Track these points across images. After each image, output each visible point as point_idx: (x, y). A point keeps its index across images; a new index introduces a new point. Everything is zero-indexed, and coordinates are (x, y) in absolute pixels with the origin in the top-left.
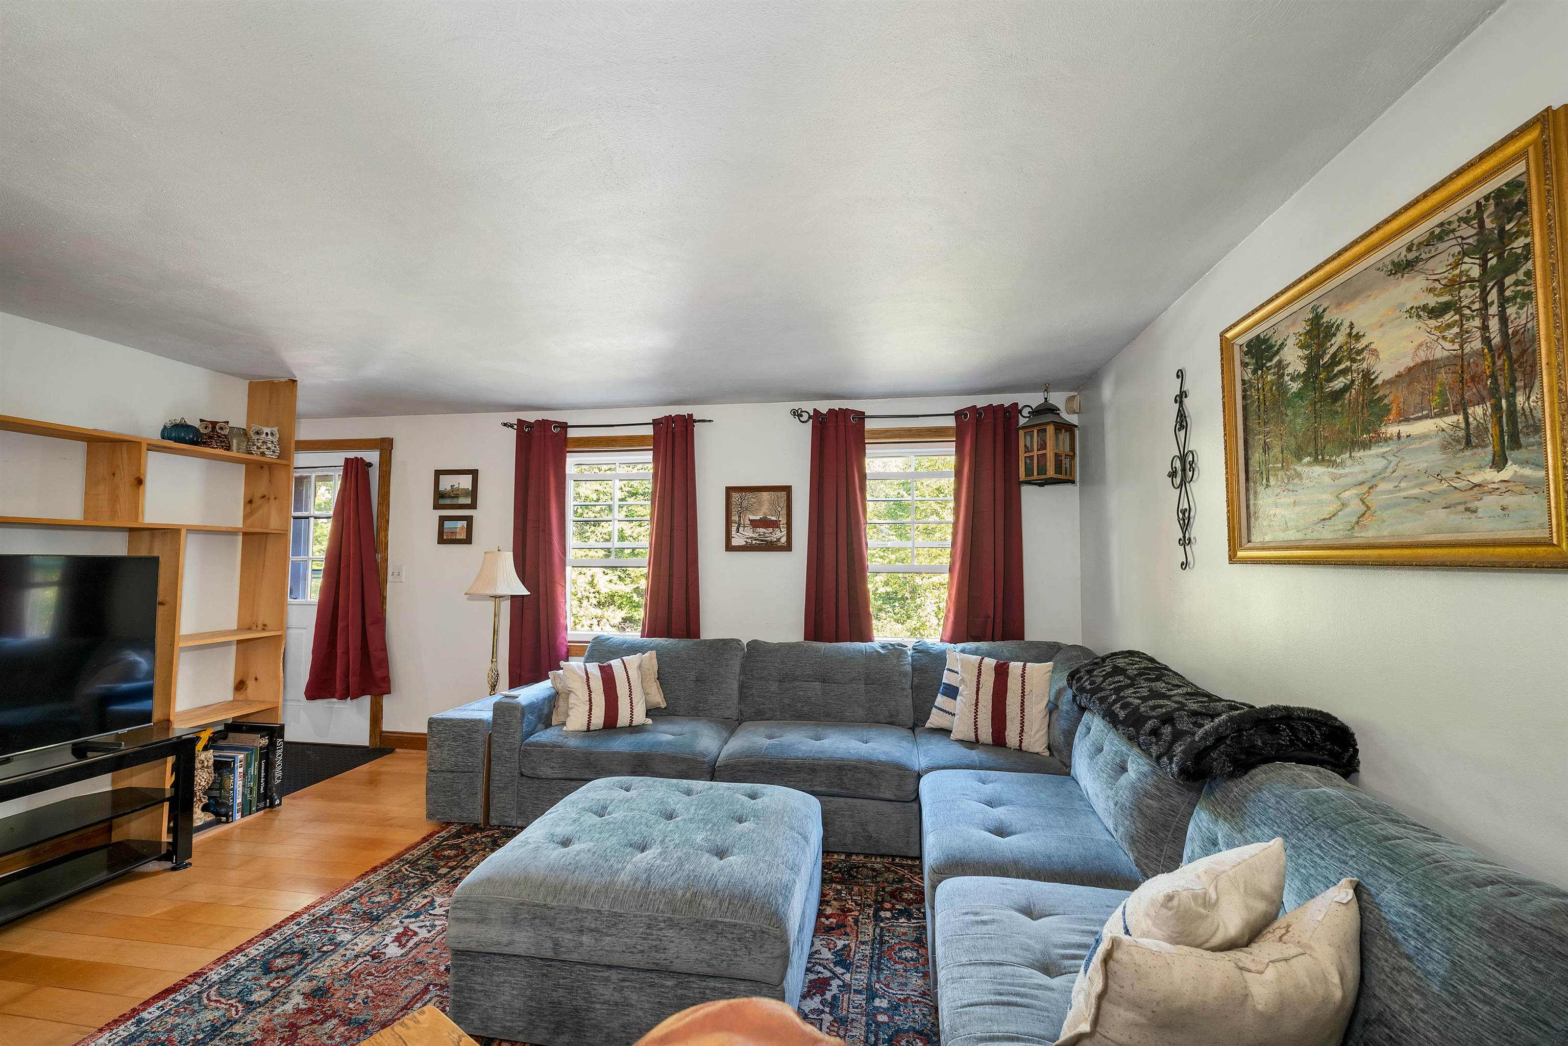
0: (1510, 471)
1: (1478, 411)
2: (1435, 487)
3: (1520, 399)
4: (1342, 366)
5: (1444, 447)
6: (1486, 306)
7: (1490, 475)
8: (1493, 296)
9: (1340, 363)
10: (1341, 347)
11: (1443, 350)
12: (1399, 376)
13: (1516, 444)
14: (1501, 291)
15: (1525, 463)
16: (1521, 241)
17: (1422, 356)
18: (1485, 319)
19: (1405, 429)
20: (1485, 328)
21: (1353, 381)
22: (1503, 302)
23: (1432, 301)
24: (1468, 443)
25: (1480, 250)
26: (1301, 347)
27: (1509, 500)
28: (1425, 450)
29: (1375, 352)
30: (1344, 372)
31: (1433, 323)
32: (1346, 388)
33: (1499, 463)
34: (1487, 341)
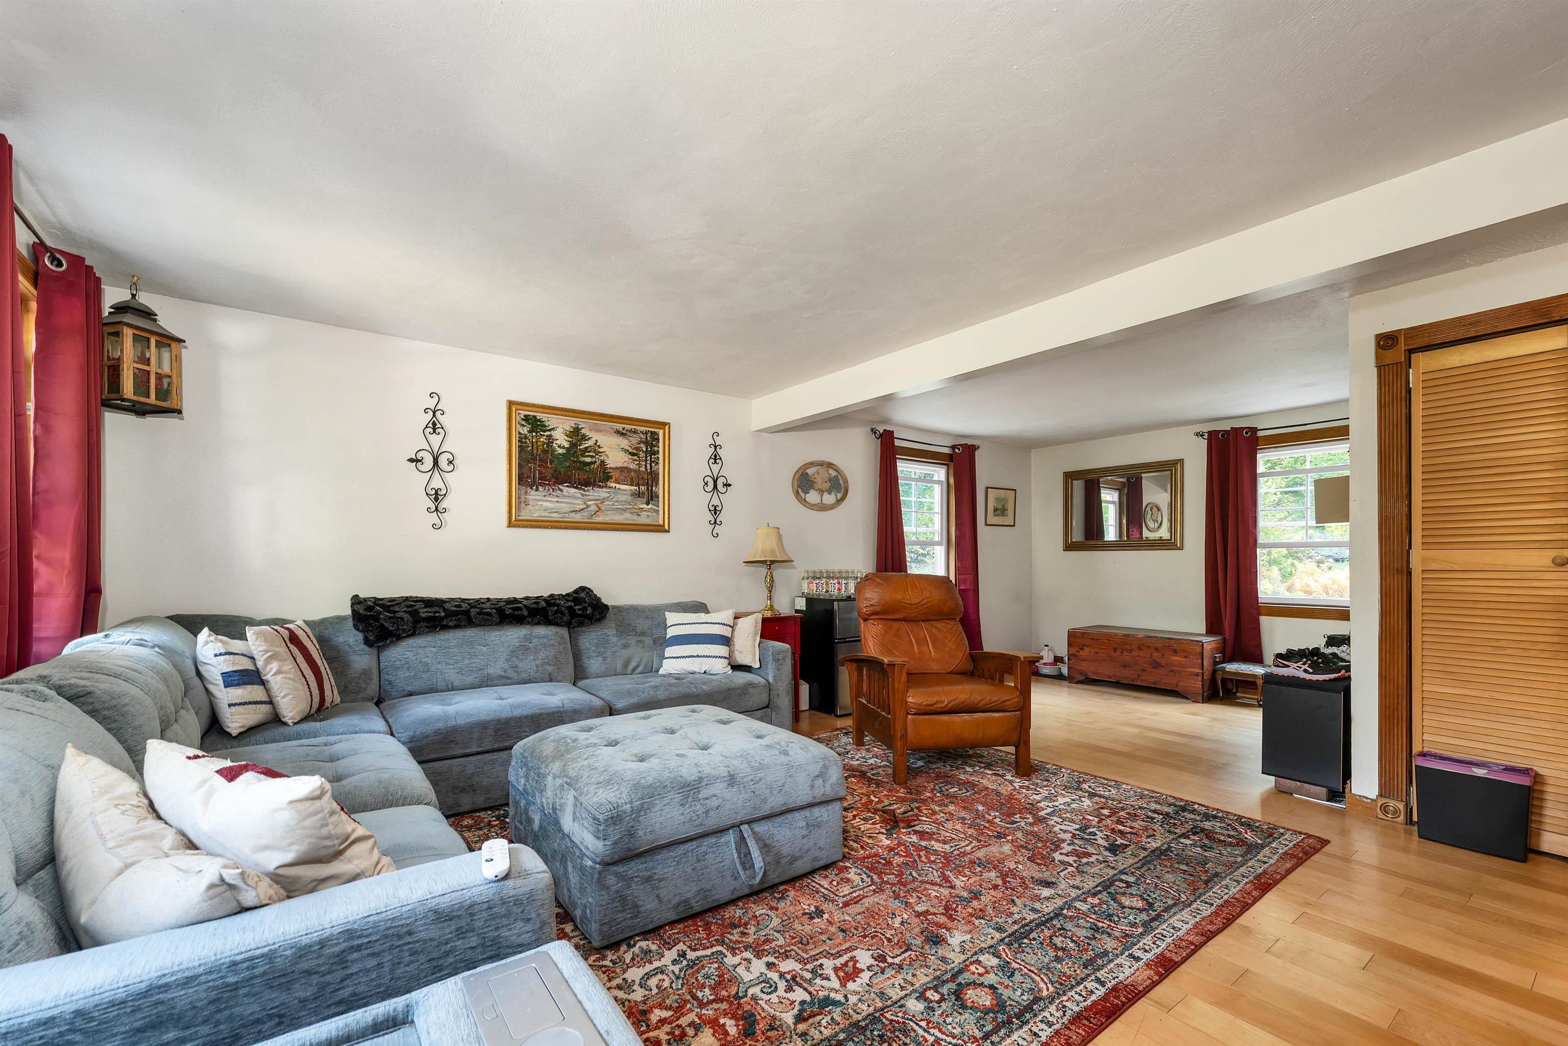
0: (650, 506)
1: (643, 488)
2: (628, 507)
3: (654, 488)
4: (590, 454)
5: (632, 495)
6: (646, 460)
7: (645, 506)
8: (649, 458)
9: (589, 452)
10: (590, 446)
11: (633, 466)
12: (617, 468)
13: (652, 500)
14: (651, 458)
15: (654, 505)
16: (656, 448)
17: (626, 465)
18: (646, 463)
19: (618, 486)
20: (646, 466)
21: (595, 462)
22: (651, 462)
23: (631, 450)
24: (639, 496)
25: (646, 443)
26: (567, 436)
27: (649, 514)
28: (625, 494)
29: (607, 455)
30: (592, 457)
31: (630, 457)
32: (592, 463)
33: (648, 504)
34: (646, 469)
